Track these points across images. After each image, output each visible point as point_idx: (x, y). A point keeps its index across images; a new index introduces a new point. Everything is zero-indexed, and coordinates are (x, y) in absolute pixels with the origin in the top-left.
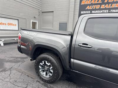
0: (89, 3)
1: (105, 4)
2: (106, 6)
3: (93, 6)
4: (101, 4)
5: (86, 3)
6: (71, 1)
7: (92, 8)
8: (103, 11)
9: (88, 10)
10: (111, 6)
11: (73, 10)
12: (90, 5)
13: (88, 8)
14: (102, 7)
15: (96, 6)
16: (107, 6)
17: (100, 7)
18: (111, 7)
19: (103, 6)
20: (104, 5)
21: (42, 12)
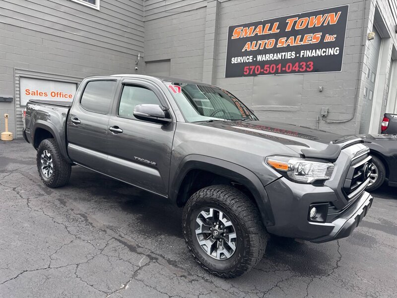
0: (250, 34)
1: (288, 35)
2: (289, 41)
3: (260, 42)
4: (277, 36)
5: (243, 35)
6: (206, 32)
7: (256, 48)
8: (283, 54)
9: (247, 53)
10: (301, 40)
11: (212, 55)
12: (251, 39)
13: (248, 47)
14: (279, 45)
15: (266, 41)
16: (292, 42)
17: (276, 44)
18: (302, 43)
19: (283, 42)
20: (284, 39)
21: (146, 62)
